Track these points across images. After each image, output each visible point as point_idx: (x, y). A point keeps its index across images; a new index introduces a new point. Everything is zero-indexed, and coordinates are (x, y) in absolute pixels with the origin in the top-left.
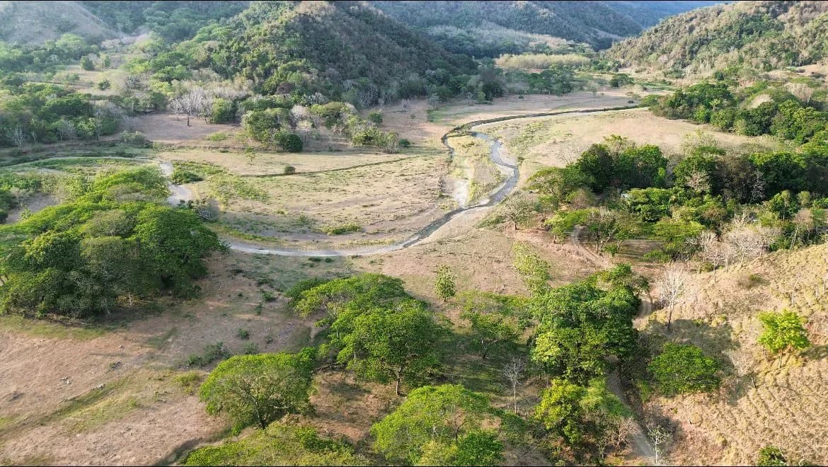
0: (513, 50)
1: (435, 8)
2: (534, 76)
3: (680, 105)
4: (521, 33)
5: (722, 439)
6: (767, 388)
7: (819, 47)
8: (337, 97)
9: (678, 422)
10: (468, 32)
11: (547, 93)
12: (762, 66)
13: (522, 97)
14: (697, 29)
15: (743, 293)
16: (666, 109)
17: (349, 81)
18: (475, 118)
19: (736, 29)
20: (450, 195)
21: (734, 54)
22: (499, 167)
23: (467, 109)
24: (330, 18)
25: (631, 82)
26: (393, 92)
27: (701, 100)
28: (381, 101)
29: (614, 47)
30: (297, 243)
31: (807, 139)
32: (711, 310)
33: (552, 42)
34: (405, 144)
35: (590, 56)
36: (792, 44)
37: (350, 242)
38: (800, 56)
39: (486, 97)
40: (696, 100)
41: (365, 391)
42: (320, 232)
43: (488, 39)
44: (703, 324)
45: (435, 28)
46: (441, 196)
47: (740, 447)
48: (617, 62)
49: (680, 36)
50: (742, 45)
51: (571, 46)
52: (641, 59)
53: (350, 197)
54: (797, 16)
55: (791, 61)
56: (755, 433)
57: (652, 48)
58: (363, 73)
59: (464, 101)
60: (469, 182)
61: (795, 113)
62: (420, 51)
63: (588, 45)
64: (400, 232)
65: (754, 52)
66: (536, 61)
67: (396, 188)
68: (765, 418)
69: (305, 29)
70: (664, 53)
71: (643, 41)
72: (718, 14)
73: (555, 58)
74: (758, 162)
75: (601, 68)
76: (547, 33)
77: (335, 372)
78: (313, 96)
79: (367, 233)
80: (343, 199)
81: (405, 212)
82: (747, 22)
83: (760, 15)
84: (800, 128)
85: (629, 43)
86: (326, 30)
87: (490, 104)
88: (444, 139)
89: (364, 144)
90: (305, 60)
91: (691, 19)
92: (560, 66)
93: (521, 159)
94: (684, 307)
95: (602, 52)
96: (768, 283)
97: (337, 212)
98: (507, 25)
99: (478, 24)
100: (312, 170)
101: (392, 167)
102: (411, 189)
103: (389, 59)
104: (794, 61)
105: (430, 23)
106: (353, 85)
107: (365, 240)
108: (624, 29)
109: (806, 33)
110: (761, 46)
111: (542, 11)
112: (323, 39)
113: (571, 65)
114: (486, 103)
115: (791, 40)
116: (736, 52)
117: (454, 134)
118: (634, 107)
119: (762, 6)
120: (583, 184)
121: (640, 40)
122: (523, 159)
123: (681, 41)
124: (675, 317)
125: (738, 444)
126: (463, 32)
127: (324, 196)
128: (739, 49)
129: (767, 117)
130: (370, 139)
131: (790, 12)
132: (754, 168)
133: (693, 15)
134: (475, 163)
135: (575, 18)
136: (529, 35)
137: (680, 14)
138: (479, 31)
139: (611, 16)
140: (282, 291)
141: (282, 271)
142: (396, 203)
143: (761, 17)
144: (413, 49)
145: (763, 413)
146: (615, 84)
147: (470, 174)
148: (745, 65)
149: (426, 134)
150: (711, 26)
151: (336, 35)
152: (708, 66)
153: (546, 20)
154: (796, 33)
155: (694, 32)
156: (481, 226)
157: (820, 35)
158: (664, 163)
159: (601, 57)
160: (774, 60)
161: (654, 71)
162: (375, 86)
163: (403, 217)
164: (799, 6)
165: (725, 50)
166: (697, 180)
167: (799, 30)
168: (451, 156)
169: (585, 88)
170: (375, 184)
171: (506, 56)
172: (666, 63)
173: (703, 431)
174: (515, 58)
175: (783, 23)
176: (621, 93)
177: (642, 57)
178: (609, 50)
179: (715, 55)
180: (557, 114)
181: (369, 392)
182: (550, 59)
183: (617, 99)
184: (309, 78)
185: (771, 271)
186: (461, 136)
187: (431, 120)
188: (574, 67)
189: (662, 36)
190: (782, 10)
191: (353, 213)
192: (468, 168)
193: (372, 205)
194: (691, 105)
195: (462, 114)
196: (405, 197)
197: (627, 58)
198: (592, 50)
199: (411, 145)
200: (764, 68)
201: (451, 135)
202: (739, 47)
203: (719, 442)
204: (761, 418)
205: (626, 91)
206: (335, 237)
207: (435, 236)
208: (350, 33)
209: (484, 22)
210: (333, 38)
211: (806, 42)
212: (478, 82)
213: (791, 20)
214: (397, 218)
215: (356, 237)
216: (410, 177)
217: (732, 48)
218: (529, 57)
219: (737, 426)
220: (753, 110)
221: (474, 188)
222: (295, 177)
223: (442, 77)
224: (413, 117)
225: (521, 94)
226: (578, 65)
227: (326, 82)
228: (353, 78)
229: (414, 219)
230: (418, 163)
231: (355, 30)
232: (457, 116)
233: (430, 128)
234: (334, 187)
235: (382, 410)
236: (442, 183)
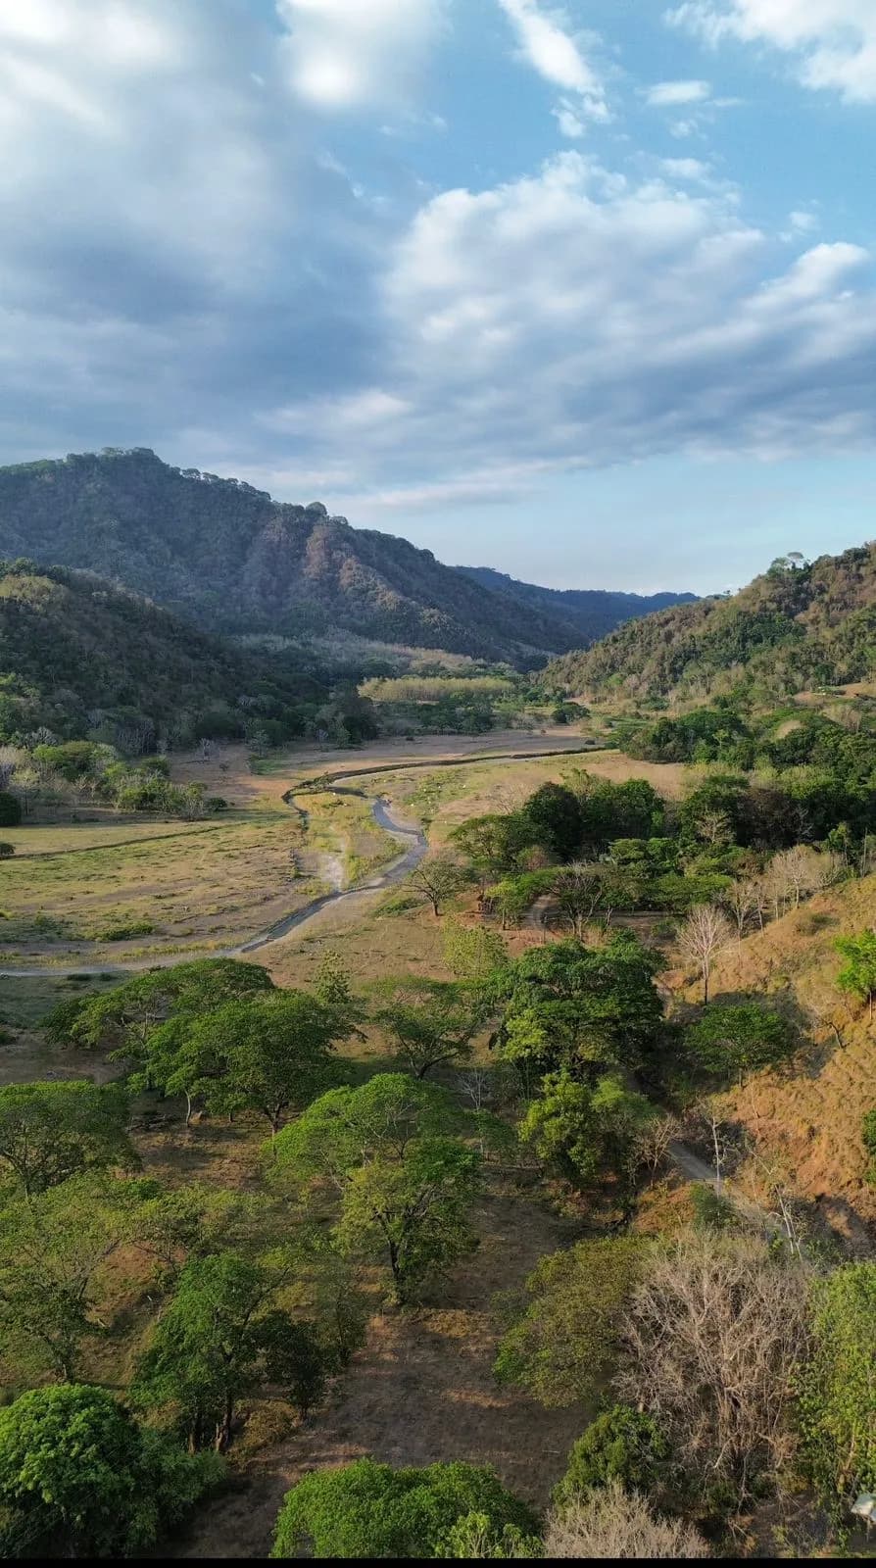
0: (384, 671)
1: (242, 606)
2: (427, 707)
3: (669, 741)
4: (396, 648)
5: (807, 1127)
6: (859, 1045)
7: (861, 657)
8: (79, 734)
9: (740, 1123)
10: (303, 644)
11: (451, 733)
12: (782, 687)
13: (411, 739)
14: (678, 636)
15: (806, 941)
16: (648, 748)
17: (99, 711)
18: (335, 767)
19: (736, 634)
20: (314, 875)
21: (738, 671)
22: (390, 833)
23: (319, 755)
24: (59, 607)
25: (585, 713)
26: (184, 730)
27: (700, 732)
28: (162, 744)
29: (551, 666)
30: (39, 958)
31: (863, 778)
32: (764, 973)
33: (450, 661)
34: (219, 808)
35: (514, 680)
36: (821, 654)
37: (141, 949)
38: (836, 671)
39: (351, 739)
40: (691, 733)
41: (214, 1155)
42: (81, 939)
43: (340, 656)
44: (756, 993)
45: (244, 637)
46: (298, 877)
47: (834, 1130)
48: (559, 689)
49: (653, 648)
50: (749, 658)
51: (480, 666)
52: (597, 684)
53: (127, 885)
54: (822, 616)
55: (823, 679)
56: (851, 1107)
57: (612, 667)
58: (124, 698)
59: (312, 746)
60: (344, 856)
61: (841, 743)
62: (226, 666)
63: (507, 666)
64: (233, 930)
65: (767, 667)
66: (426, 687)
67: (213, 869)
68: (862, 1084)
69: (11, 625)
70: (631, 672)
71: (596, 655)
72: (707, 613)
73: (458, 684)
74: (797, 794)
75: (534, 697)
76: (438, 648)
77: (152, 1134)
78: (33, 734)
79: (173, 936)
80: (113, 888)
81: (235, 901)
82: (752, 624)
83: (768, 613)
84: (851, 765)
85: (575, 660)
86: (51, 626)
87: (360, 749)
88: (287, 797)
89: (138, 808)
90: (13, 675)
91: (667, 622)
92: (468, 697)
93: (426, 821)
94: (724, 975)
95: (533, 674)
96: (837, 922)
97: (108, 908)
98: (370, 633)
99: (321, 632)
100: (46, 850)
101: (199, 840)
102: (240, 869)
103: (171, 678)
104: (828, 677)
105: (236, 629)
106: (109, 718)
107: (170, 945)
108: (563, 643)
109: (839, 638)
110: (778, 658)
111: (427, 612)
112: (47, 642)
113: (485, 695)
114: (350, 748)
115: (819, 648)
116: (741, 668)
117: (307, 790)
118: (596, 750)
119: (770, 601)
120: (540, 839)
121: (591, 653)
122: (430, 821)
123: (657, 654)
124: (712, 992)
125: (830, 1128)
126: (295, 643)
127: (76, 887)
128: (745, 664)
129: (801, 752)
130: (152, 798)
131: (811, 609)
132: (794, 803)
133: (668, 615)
134: (350, 829)
135: (483, 625)
136: (409, 650)
137: (649, 615)
138: (321, 642)
139: (539, 622)
140: (25, 1028)
141: (19, 999)
142: (216, 889)
143: (770, 616)
144: (213, 663)
145: (858, 1078)
146: (561, 719)
147: (344, 845)
148: (758, 686)
149: (254, 791)
150: (699, 632)
151: (71, 636)
152: (703, 691)
153: (435, 626)
154: (824, 637)
155: (674, 641)
156: (377, 914)
157: (859, 640)
158: (660, 805)
159: (533, 681)
160: (798, 678)
161: (619, 699)
162: (149, 719)
163: (234, 909)
164: (822, 601)
165: (723, 665)
166: (713, 824)
167: (828, 634)
168: (305, 822)
169: (515, 724)
170: (172, 865)
171: (375, 681)
172: (636, 688)
173: (777, 1122)
174: (389, 683)
175: (804, 626)
176: (574, 731)
177: (597, 680)
178: (543, 672)
179: (711, 674)
180: (474, 761)
181: (222, 1156)
182: (449, 684)
183: (568, 739)
184: (23, 704)
185: (839, 905)
186: (316, 793)
187: (258, 771)
188: (490, 697)
189: (625, 649)
190: (799, 607)
191: (140, 908)
192: (337, 836)
193: (173, 895)
194: (686, 739)
195: (313, 762)
196: (231, 880)
197: (575, 682)
198: (515, 672)
199: (229, 807)
200: (786, 689)
201: (297, 791)
202: (745, 660)
203: (803, 1132)
204: (856, 1085)
205: (579, 727)
206: (111, 945)
207: (295, 934)
208: (95, 632)
209: (331, 628)
210: (65, 639)
211: (841, 651)
212: (336, 714)
213: (815, 621)
214: (222, 911)
215: (154, 944)
216: (236, 853)
217: (734, 663)
218: (415, 683)
219: (824, 1104)
220: (779, 741)
221: (353, 864)
222: (17, 862)
223: (268, 707)
224: (224, 768)
225: (409, 735)
226: (497, 694)
227: (57, 712)
228: (104, 706)
229: (255, 911)
230: (247, 832)
231: (105, 627)
232: (304, 765)
233: (257, 783)
234: (94, 872)
235: (250, 1178)
236: (296, 859)
